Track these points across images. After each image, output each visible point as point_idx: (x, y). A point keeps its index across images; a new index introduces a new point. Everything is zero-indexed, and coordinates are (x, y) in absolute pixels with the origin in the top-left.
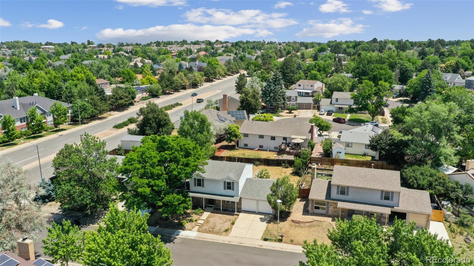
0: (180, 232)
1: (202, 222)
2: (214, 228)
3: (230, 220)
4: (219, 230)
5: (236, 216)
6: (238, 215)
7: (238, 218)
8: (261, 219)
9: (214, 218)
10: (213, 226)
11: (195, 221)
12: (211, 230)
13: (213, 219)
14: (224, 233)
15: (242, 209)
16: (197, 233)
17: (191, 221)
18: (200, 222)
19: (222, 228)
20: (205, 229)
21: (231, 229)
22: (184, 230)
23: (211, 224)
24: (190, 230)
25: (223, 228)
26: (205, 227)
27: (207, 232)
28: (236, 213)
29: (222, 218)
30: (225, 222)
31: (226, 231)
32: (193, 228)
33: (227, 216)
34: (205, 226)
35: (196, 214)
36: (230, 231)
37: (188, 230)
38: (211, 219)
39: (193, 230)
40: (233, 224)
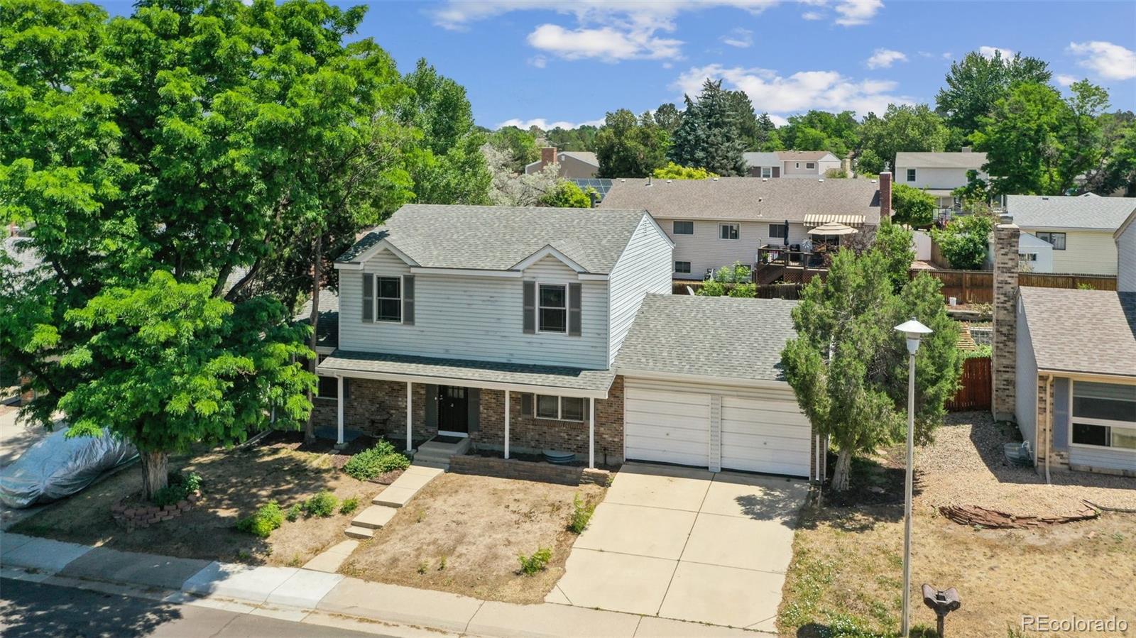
0: (223, 576)
1: (381, 516)
2: (451, 551)
3: (556, 508)
4: (484, 563)
5: (593, 489)
6: (603, 482)
7: (602, 496)
8: (746, 502)
9: (462, 497)
10: (445, 539)
11: (344, 512)
12: (431, 563)
13: (451, 500)
14: (514, 587)
15: (629, 453)
16: (334, 580)
17: (316, 510)
18: (368, 515)
19: (502, 550)
20: (394, 561)
21: (561, 561)
22: (252, 562)
23: (435, 531)
24: (296, 563)
25: (509, 552)
26: (395, 547)
27: (402, 580)
28: (591, 470)
29: (508, 499)
30: (528, 516)
31: (531, 568)
32: (316, 551)
33: (540, 489)
34: (395, 538)
35: (355, 473)
36: (553, 570)
37: (279, 562)
38: (438, 503)
39: (316, 562)
40: (574, 528)
